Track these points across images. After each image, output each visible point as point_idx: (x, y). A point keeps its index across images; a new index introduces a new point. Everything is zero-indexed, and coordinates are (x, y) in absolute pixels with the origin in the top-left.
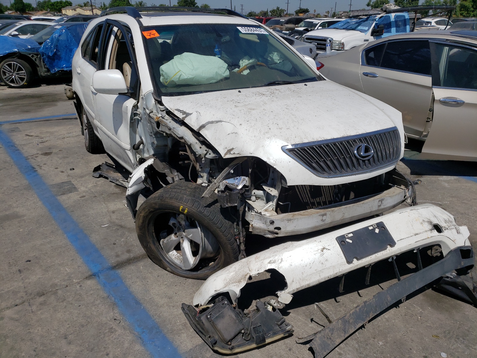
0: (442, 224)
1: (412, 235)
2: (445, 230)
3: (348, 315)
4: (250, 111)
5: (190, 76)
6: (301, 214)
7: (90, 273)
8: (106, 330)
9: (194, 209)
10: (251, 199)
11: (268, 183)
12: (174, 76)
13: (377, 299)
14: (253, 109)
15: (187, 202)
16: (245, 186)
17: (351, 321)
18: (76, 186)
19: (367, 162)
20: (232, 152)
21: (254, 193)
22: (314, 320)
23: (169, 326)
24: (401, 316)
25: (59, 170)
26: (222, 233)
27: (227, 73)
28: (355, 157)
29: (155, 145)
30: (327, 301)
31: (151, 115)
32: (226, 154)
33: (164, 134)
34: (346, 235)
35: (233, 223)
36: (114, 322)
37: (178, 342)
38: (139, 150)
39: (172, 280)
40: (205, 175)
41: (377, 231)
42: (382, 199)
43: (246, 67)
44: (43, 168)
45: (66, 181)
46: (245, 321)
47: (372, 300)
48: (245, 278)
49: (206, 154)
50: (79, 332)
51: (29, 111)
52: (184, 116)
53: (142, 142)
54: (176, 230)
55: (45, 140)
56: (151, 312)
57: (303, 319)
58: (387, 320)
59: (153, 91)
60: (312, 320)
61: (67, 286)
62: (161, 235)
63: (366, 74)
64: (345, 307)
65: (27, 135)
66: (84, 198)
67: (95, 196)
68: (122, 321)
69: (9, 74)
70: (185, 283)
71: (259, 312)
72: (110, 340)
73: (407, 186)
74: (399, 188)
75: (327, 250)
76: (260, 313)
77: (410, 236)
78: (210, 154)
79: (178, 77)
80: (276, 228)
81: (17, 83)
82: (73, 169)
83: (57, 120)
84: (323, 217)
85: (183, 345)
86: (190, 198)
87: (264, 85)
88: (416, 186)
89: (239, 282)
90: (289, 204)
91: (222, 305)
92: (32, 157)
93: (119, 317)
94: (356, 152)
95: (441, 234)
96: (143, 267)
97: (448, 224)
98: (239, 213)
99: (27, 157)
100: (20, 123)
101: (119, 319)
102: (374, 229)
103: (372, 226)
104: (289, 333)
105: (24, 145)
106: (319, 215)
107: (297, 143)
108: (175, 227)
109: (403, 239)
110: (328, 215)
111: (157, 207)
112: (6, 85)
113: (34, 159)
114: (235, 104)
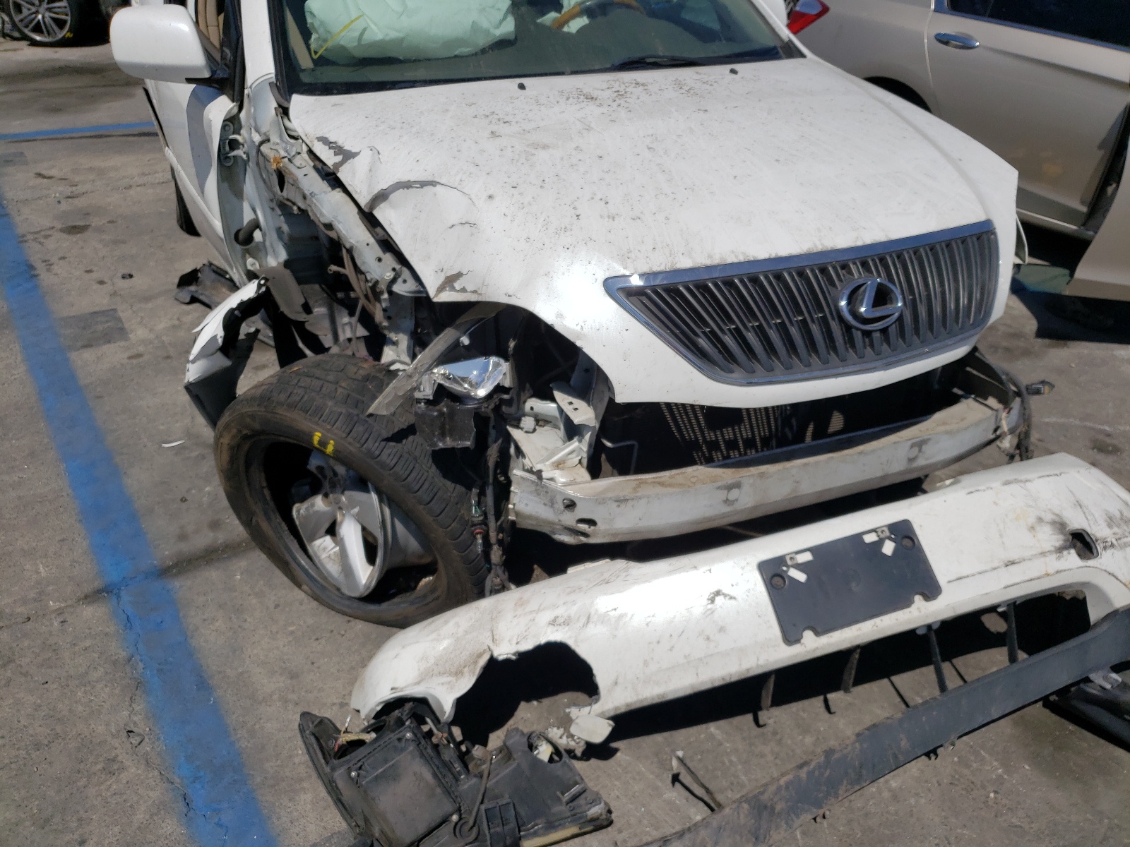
0: (1098, 530)
1: (996, 564)
2: (1105, 548)
3: (772, 788)
4: (533, 151)
5: (393, 35)
6: (663, 479)
7: (97, 584)
8: (96, 763)
9: (350, 443)
10: (522, 425)
11: (572, 382)
12: (341, 31)
13: (865, 746)
14: (545, 147)
15: (333, 422)
16: (499, 389)
17: (778, 808)
18: (126, 326)
19: (877, 335)
20: (457, 285)
21: (532, 408)
22: (681, 778)
23: (271, 764)
24: (940, 785)
25: (95, 275)
26: (431, 519)
27: (509, 27)
28: (841, 319)
29: (286, 238)
30: (730, 720)
31: (264, 148)
32: (441, 289)
33: (295, 208)
34: (791, 558)
35: (469, 488)
36: (124, 739)
37: (284, 819)
38: (253, 244)
39: (310, 621)
40: (403, 340)
41: (888, 548)
42: (921, 441)
43: (578, 9)
44: (55, 268)
45: (103, 309)
46: (466, 786)
47: (850, 748)
48: (476, 663)
49: (394, 281)
50: (25, 765)
51: (60, 110)
52: (339, 158)
53: (256, 225)
54: (326, 485)
55: (80, 189)
56: (234, 717)
57: (652, 773)
58: (895, 797)
59: (273, 75)
60: (676, 779)
61: (29, 619)
62: (293, 491)
63: (943, 40)
64: (779, 742)
65: (39, 175)
66: (140, 360)
67: (168, 357)
68: (147, 740)
69: (29, 9)
70: (343, 632)
71: (511, 762)
72: (99, 798)
73: (1005, 400)
74: (982, 403)
75: (728, 598)
76: (513, 765)
77: (988, 567)
78: (405, 281)
79: (357, 34)
80: (582, 521)
81: (49, 34)
82: (131, 276)
83: (123, 135)
84: (729, 491)
85: (297, 830)
86: (344, 411)
87: (609, 66)
88: (1034, 401)
89: (458, 673)
90: (632, 446)
91: (396, 743)
92: (36, 236)
93: (142, 727)
94: (843, 303)
95: (1091, 563)
96: (242, 574)
97: (1116, 530)
98: (486, 462)
99: (24, 236)
100: (29, 141)
101: (141, 731)
102: (880, 543)
103: (874, 531)
104: (595, 823)
105: (26, 202)
106: (719, 488)
107: (656, 269)
108: (325, 477)
109: (968, 577)
110: (746, 487)
111: (257, 426)
112: (24, 37)
113: (40, 243)
114: (494, 128)
